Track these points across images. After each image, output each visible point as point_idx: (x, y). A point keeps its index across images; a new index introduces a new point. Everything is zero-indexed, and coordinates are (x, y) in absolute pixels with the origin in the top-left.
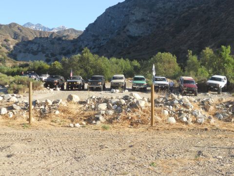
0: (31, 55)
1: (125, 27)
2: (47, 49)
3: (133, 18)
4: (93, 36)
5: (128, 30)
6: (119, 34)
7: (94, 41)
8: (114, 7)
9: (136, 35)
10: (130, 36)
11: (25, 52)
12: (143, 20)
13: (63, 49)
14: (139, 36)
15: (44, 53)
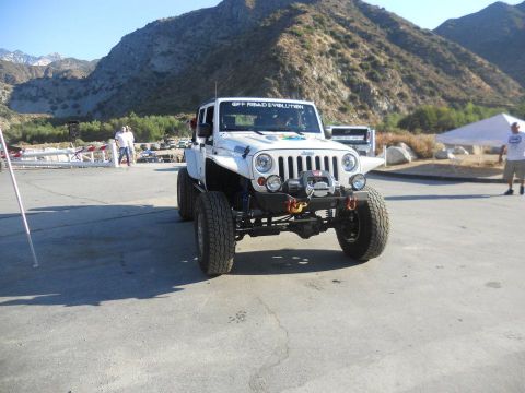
0: (29, 102)
1: (149, 61)
2: (50, 93)
3: (158, 50)
4: (109, 73)
5: (153, 65)
6: (142, 70)
7: (111, 79)
8: (132, 34)
9: (164, 70)
10: (155, 73)
11: (20, 99)
12: (170, 52)
13: (72, 91)
14: (168, 73)
15: (47, 98)
